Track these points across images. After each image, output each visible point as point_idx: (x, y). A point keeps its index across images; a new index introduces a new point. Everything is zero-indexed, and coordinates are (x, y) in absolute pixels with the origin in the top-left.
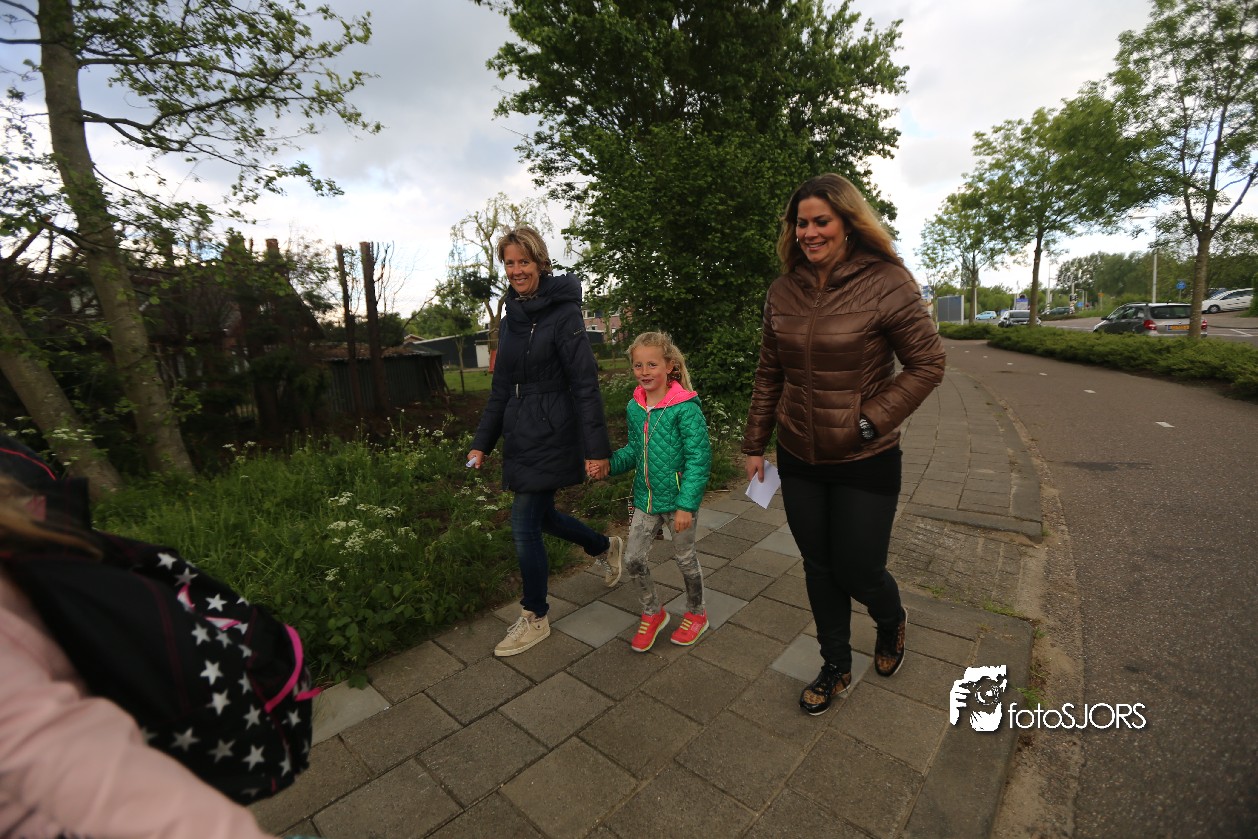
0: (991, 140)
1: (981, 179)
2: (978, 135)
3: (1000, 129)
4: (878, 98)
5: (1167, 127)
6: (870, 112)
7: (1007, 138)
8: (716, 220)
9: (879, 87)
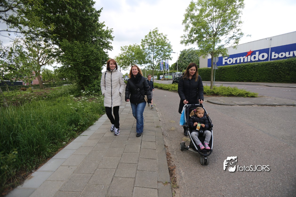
1: (122, 55)
2: (122, 47)
4: (109, 40)
5: (148, 53)
6: (108, 42)
7: (126, 49)
8: (92, 61)
9: (109, 38)
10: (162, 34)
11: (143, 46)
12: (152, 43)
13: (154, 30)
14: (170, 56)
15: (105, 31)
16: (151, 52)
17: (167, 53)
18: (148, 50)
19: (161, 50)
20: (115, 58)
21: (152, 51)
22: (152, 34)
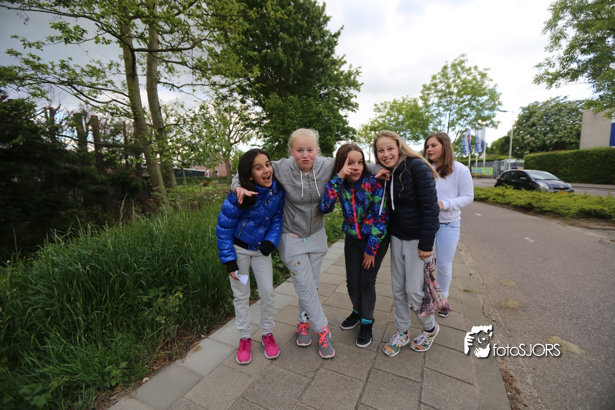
0: (380, 107)
1: (376, 121)
2: (376, 105)
3: (383, 104)
4: (352, 91)
5: (435, 115)
6: (349, 96)
7: (385, 108)
9: (352, 87)
10: (476, 68)
11: (425, 100)
12: (447, 90)
13: (456, 60)
14: (494, 119)
15: (346, 74)
16: (444, 111)
17: (486, 113)
18: (436, 108)
19: (469, 105)
20: (362, 128)
21: (448, 110)
22: (449, 69)
